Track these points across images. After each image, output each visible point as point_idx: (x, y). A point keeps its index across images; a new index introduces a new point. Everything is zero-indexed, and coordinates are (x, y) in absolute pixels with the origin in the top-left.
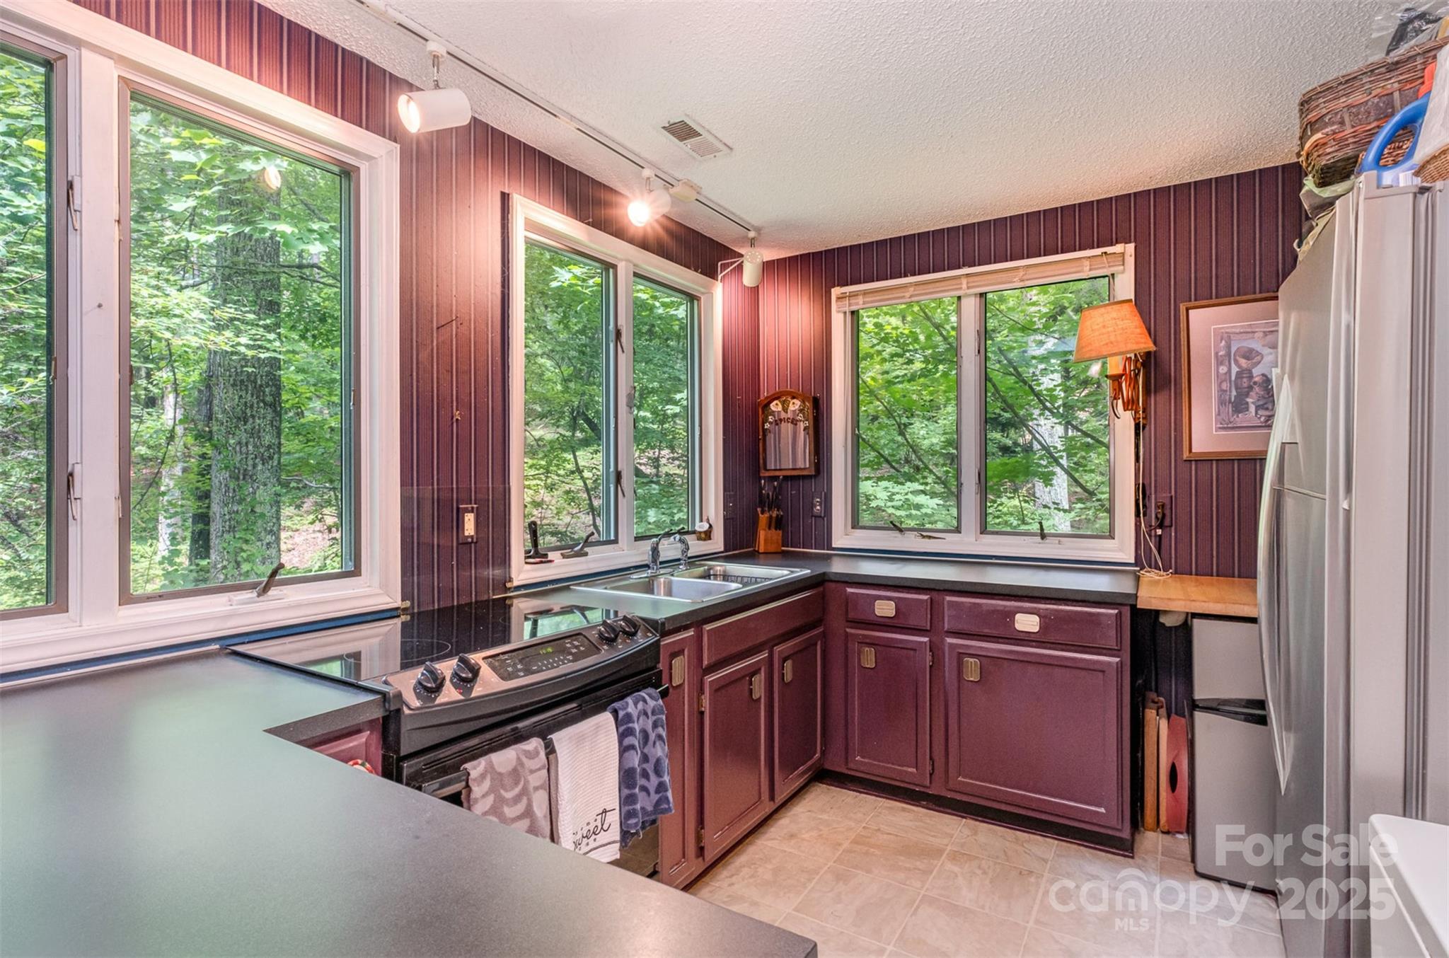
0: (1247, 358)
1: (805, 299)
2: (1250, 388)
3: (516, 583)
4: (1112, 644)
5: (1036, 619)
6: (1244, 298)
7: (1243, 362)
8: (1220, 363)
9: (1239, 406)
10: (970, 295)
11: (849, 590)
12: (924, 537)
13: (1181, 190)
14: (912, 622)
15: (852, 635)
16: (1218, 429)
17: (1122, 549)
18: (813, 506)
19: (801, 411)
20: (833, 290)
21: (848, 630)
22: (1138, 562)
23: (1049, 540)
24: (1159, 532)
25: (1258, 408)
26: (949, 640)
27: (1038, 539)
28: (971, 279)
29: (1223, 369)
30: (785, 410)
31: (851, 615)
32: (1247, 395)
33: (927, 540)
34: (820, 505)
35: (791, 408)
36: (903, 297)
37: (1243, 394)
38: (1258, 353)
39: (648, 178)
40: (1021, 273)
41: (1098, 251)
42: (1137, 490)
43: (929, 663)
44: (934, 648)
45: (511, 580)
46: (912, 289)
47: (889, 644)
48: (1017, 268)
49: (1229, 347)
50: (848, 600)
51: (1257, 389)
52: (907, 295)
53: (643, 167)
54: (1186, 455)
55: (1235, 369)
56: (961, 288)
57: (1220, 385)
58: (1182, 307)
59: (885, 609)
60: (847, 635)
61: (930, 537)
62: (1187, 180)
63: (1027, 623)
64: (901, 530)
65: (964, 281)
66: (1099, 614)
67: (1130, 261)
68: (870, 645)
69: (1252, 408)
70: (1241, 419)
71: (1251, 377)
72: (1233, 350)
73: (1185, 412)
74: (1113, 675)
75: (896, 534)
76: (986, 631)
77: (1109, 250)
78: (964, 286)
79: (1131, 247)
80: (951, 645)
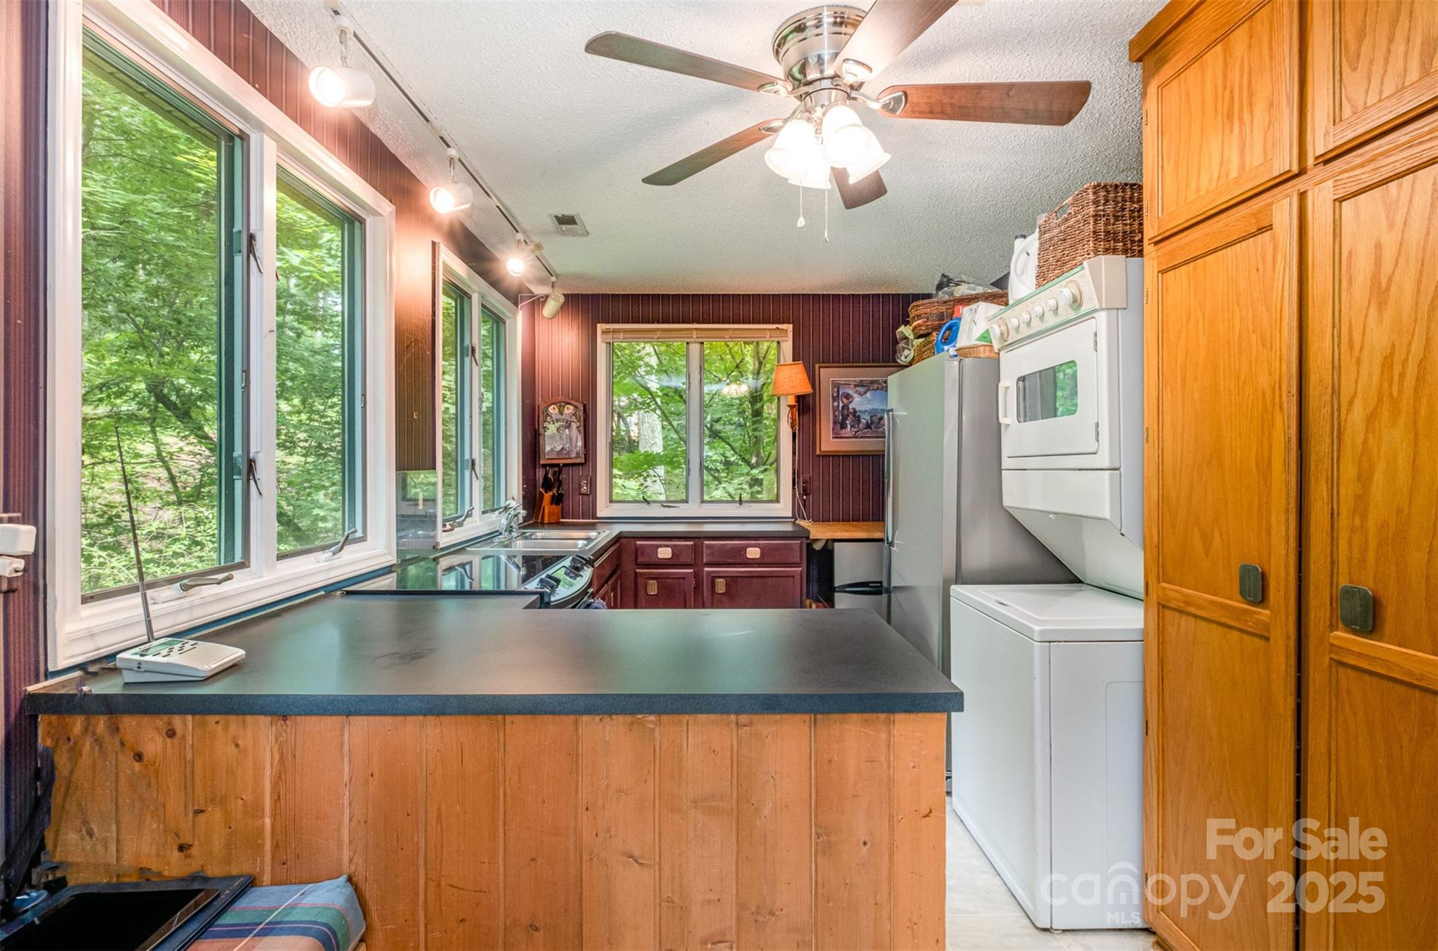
0: (847, 399)
1: (575, 328)
2: (848, 415)
3: (441, 546)
4: (798, 560)
5: (758, 550)
6: (845, 365)
7: (845, 400)
8: (834, 400)
9: (843, 426)
10: (696, 342)
11: (638, 543)
12: (664, 506)
13: (815, 297)
14: (683, 560)
15: (641, 573)
16: (833, 438)
17: (784, 508)
18: (580, 487)
19: (574, 414)
20: (598, 325)
21: (637, 570)
22: (794, 516)
23: (744, 504)
24: (805, 497)
25: (852, 426)
26: (706, 569)
27: (738, 505)
28: (699, 332)
29: (836, 404)
30: (561, 413)
31: (640, 560)
32: (846, 419)
33: (666, 509)
34: (587, 486)
35: (566, 411)
36: (652, 338)
37: (845, 419)
38: (852, 397)
39: (519, 240)
40: (731, 333)
41: (774, 326)
42: (794, 473)
43: (693, 586)
44: (697, 576)
45: (438, 543)
46: (659, 333)
47: (668, 576)
48: (728, 329)
49: (838, 391)
50: (637, 549)
51: (851, 416)
52: (656, 336)
53: (517, 231)
54: (818, 453)
55: (841, 404)
56: (692, 337)
57: (834, 413)
58: (817, 366)
59: (665, 553)
60: (636, 573)
61: (669, 507)
62: (819, 293)
63: (753, 553)
64: (648, 502)
65: (695, 333)
66: (792, 544)
67: (790, 335)
68: (652, 579)
69: (849, 427)
70: (844, 432)
71: (848, 409)
72: (841, 393)
73: (818, 427)
74: (798, 578)
75: (645, 505)
76: (730, 561)
77: (780, 326)
78: (695, 336)
79: (789, 327)
80: (707, 572)
